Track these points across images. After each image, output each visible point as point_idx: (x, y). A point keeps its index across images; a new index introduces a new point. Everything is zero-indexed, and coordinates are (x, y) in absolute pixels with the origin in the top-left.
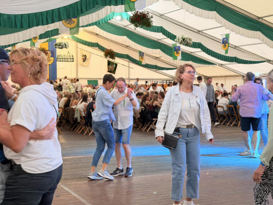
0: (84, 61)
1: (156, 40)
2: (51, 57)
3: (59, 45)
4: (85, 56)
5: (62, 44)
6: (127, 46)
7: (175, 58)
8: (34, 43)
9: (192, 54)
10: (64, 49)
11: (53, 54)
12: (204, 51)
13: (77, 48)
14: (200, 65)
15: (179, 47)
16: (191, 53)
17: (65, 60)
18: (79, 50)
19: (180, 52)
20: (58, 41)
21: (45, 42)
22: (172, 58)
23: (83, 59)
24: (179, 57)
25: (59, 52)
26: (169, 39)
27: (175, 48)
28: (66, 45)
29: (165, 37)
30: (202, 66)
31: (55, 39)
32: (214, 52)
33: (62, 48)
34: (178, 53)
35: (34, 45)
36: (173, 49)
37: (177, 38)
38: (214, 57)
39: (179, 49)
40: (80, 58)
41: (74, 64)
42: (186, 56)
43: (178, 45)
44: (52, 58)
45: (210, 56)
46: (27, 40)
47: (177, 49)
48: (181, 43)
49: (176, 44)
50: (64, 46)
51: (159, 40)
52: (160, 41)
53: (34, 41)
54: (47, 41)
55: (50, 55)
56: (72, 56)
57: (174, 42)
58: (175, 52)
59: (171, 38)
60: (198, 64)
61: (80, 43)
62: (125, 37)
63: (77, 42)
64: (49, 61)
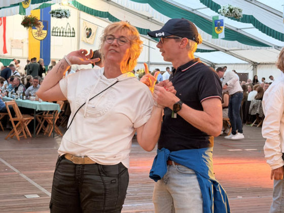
0: (88, 37)
1: (190, 10)
2: (44, 29)
3: (57, 13)
4: (90, 29)
5: (61, 12)
6: (149, 18)
7: (216, 36)
8: (24, 10)
9: (239, 31)
10: (64, 19)
11: (47, 26)
12: (257, 28)
13: (80, 18)
14: (249, 46)
15: (222, 21)
16: (237, 29)
17: (62, 34)
18: (82, 21)
19: (223, 28)
20: (53, 8)
21: (37, 9)
22: (211, 36)
23: (87, 33)
24: (222, 34)
25: (55, 22)
26: (209, 9)
27: (216, 22)
28: (66, 13)
29: (204, 6)
30: (252, 49)
31: (51, 5)
32: (271, 29)
33: (60, 17)
34: (219, 29)
35: (25, 11)
36: (214, 24)
37: (222, 8)
38: (270, 36)
39: (222, 23)
40: (83, 33)
41: (75, 39)
42: (232, 35)
43: (221, 17)
44: (45, 32)
45: (265, 35)
46: (15, 5)
47: (219, 24)
48: (226, 15)
49: (218, 16)
50: (64, 14)
51: (193, 10)
52: (194, 12)
53: (24, 6)
54: (40, 7)
55: (42, 26)
56: (73, 29)
57: (217, 14)
58: (216, 28)
59: (211, 9)
60: (246, 45)
61: (84, 11)
62: (147, 4)
63: (80, 10)
64: (39, 35)
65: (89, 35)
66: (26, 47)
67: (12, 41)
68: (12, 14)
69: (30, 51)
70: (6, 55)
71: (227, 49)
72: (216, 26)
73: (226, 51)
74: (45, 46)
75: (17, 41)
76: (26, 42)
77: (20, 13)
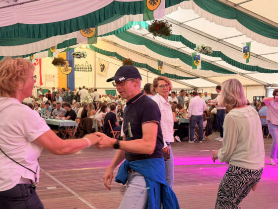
0: (102, 71)
1: (175, 49)
2: (69, 66)
3: (77, 55)
4: (103, 65)
5: (80, 54)
6: (146, 55)
7: (195, 67)
8: (52, 53)
9: (212, 63)
10: (82, 59)
11: (71, 63)
12: (224, 60)
13: (95, 57)
14: (220, 74)
15: (199, 56)
16: (211, 62)
17: (82, 69)
18: (97, 59)
19: (200, 61)
20: (76, 51)
21: (63, 52)
22: (191, 67)
23: (101, 68)
24: (199, 66)
25: (77, 61)
26: (188, 48)
27: (195, 57)
28: (84, 55)
29: (185, 46)
30: (222, 76)
31: (73, 49)
32: (235, 61)
33: (79, 58)
34: (197, 62)
35: (52, 55)
36: (193, 58)
37: (197, 47)
38: (235, 66)
39: (199, 57)
40: (98, 68)
41: (92, 73)
42: (207, 66)
43: (198, 54)
44: (70, 68)
45: (231, 65)
46: (46, 50)
47: (197, 58)
48: (201, 52)
49: (196, 53)
50: (82, 55)
51: (178, 49)
52: (179, 50)
53: (52, 51)
54: (65, 51)
55: (68, 64)
56: (90, 65)
57: (194, 51)
58: (195, 61)
59: (190, 47)
60: (218, 73)
61: (98, 52)
62: (144, 46)
63: (95, 51)
64: (66, 71)
65: (102, 69)
66: (56, 80)
67: (46, 75)
68: (44, 57)
69: (59, 83)
70: (42, 86)
71: (205, 76)
72: (195, 60)
73: (204, 78)
74: (71, 79)
75: (50, 75)
76: (56, 76)
77: (49, 56)
